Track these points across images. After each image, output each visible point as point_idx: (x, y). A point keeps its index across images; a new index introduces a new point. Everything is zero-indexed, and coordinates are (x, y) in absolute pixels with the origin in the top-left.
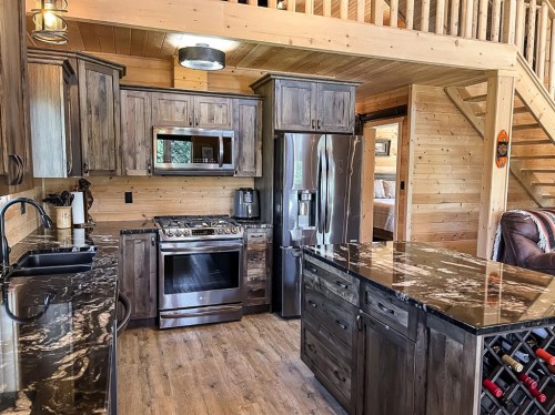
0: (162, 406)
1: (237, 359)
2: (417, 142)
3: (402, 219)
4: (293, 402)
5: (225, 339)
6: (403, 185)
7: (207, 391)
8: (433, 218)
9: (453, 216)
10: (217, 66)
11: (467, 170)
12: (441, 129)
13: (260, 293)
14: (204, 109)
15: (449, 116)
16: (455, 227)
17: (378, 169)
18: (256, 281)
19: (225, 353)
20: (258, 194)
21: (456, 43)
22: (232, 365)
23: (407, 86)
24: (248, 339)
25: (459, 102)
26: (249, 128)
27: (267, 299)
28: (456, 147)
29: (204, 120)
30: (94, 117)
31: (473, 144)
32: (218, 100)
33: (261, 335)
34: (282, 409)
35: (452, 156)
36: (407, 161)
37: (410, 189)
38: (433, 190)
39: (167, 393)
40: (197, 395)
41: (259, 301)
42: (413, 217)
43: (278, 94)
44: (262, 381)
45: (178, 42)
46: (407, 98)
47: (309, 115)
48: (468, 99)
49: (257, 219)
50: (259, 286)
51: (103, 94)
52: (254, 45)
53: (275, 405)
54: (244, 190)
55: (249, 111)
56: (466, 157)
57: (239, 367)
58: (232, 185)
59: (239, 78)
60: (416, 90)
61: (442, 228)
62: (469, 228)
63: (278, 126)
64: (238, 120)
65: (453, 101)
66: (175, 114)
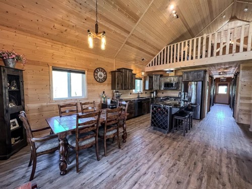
2: (243, 81)
30: (155, 82)
37: (239, 95)
47: (190, 78)
60: (242, 66)
64: (179, 80)
66: (168, 80)
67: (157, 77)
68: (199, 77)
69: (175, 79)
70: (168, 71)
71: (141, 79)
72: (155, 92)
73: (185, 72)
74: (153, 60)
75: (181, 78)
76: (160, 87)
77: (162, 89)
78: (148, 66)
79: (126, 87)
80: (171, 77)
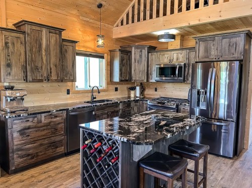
14: (175, 56)
29: (175, 60)
30: (137, 63)
43: (197, 45)
47: (213, 53)
51: (141, 56)
63: (197, 60)
64: (188, 59)
66: (165, 59)
67: (141, 51)
68: (233, 51)
69: (180, 56)
70: (162, 36)
71: (102, 57)
72: (138, 88)
73: (201, 39)
74: (129, 8)
75: (192, 55)
76: (148, 75)
77: (153, 81)
78: (120, 24)
79: (38, 75)
80: (173, 52)
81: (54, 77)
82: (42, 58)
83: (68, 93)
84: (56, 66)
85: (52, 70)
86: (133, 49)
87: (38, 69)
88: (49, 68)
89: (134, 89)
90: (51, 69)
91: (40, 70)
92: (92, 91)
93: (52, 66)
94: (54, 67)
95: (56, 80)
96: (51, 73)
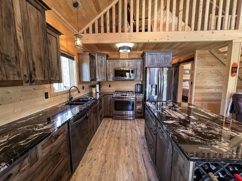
0: (103, 141)
1: (128, 131)
2: (197, 69)
3: (191, 94)
4: (138, 150)
5: (128, 124)
6: (192, 83)
7: (116, 139)
8: (203, 94)
9: (212, 94)
10: (129, 51)
11: (219, 78)
12: (208, 64)
13: (140, 113)
14: (127, 63)
15: (212, 60)
16: (213, 97)
17: (184, 78)
18: (139, 109)
19: (126, 129)
20: (142, 86)
21: (213, 32)
22: (126, 133)
23: (194, 51)
24: (134, 126)
25: (216, 54)
26: (139, 67)
27: (142, 115)
28: (214, 70)
29: (127, 66)
30: (99, 67)
31: (222, 69)
32: (130, 60)
33: (138, 125)
34: (134, 151)
35: (212, 73)
36: (194, 75)
37: (194, 84)
38: (204, 85)
39: (106, 138)
40: (113, 140)
41: (140, 115)
42: (195, 93)
43: (146, 57)
44: (132, 140)
45: (118, 45)
46: (194, 55)
47: (156, 62)
48: (220, 53)
49: (141, 92)
50: (140, 111)
51: (102, 61)
52: (138, 43)
53: (132, 149)
54: (138, 84)
55: (139, 63)
56: (218, 73)
57: (128, 134)
58: (135, 83)
59: (138, 54)
60: (197, 52)
61: (207, 97)
62: (218, 98)
63: (146, 66)
64: (136, 65)
65: (213, 55)
66: (119, 65)
67: (102, 58)
68: (166, 62)
69: (131, 64)
71: (73, 59)
72: (98, 86)
74: (95, 20)
76: (107, 76)
77: (111, 80)
78: (85, 32)
79: (11, 72)
80: (125, 61)
81: (39, 77)
82: (16, 41)
83: (47, 97)
84: (40, 60)
85: (36, 66)
86: (96, 55)
87: (9, 61)
88: (31, 62)
89: (94, 86)
90: (34, 64)
91: (14, 64)
92: (69, 91)
93: (35, 59)
94: (39, 61)
95: (42, 81)
96: (34, 70)
